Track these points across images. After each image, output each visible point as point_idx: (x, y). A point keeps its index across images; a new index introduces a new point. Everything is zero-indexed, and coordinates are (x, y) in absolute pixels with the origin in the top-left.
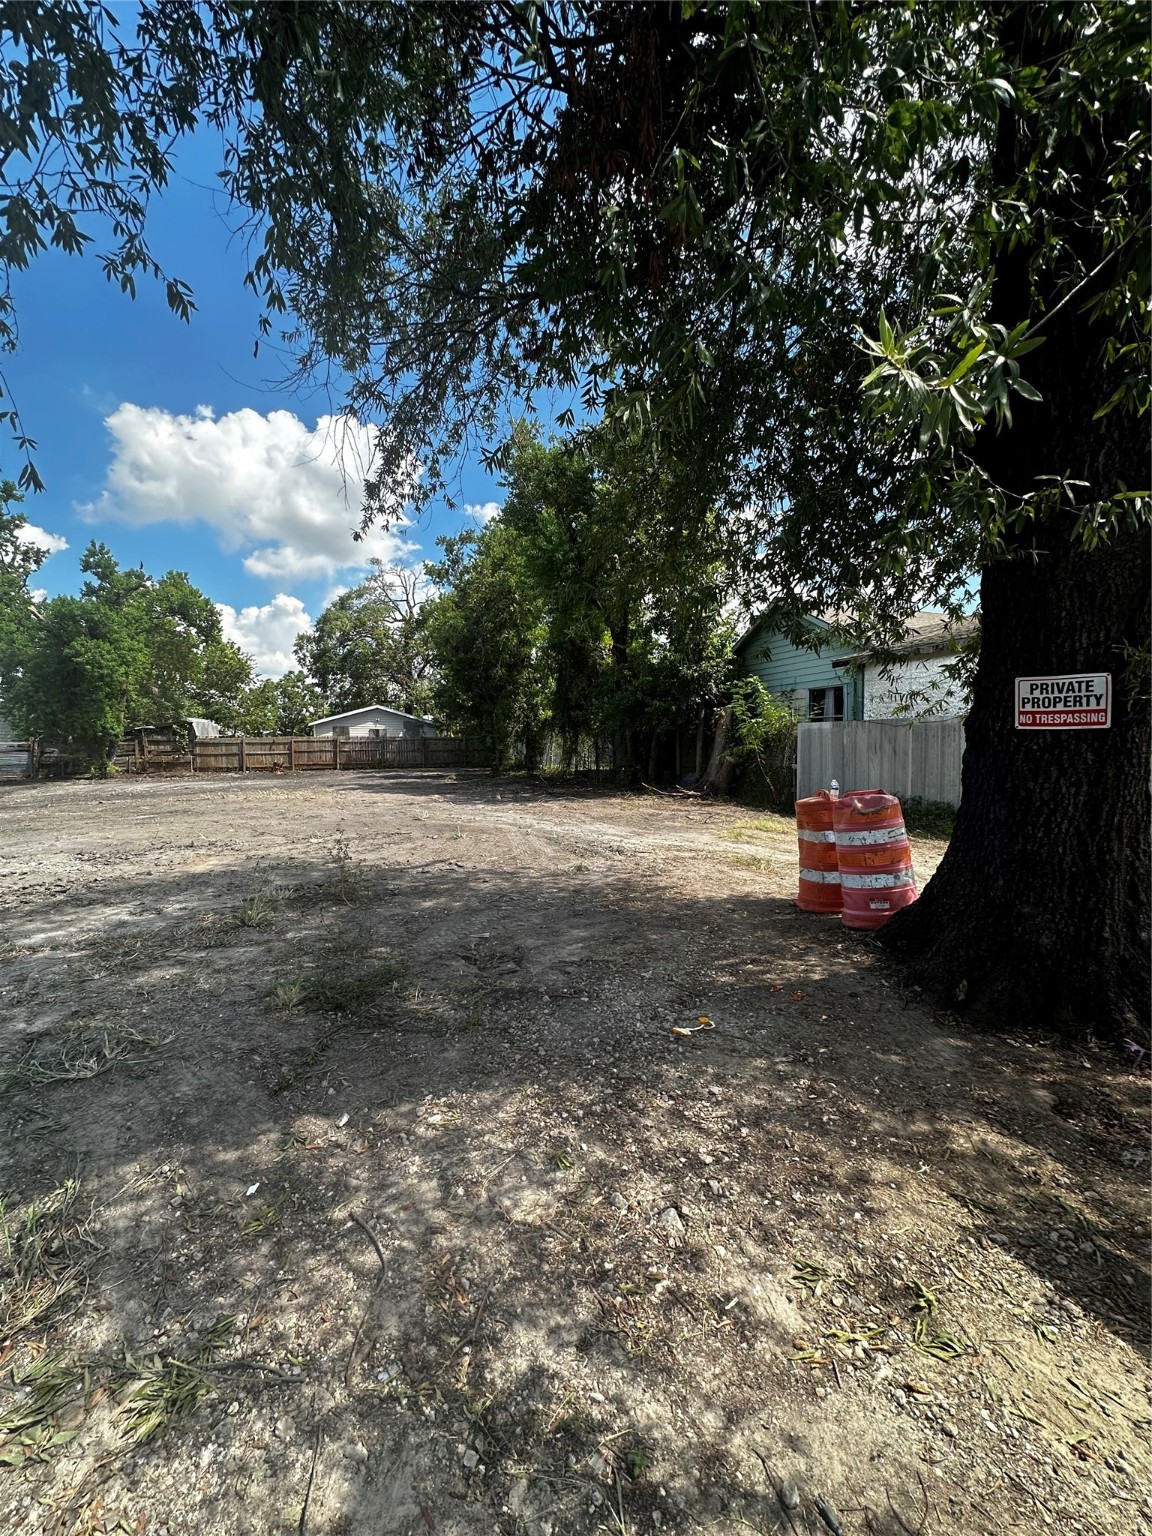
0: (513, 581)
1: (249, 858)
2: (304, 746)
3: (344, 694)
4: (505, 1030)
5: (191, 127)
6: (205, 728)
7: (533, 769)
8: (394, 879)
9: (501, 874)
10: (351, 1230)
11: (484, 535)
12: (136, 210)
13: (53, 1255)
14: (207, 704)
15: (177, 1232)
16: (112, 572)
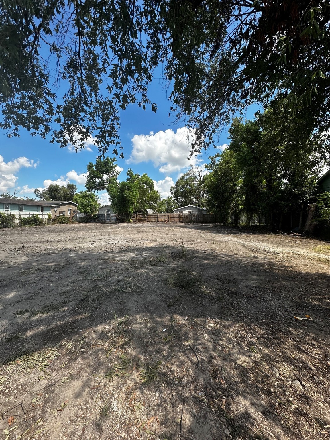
0: (231, 167)
1: (160, 244)
2: (172, 216)
3: (182, 202)
4: (232, 303)
5: (157, 65)
6: (150, 211)
7: (237, 224)
8: (196, 253)
9: (228, 256)
10: (189, 349)
11: (223, 154)
12: (145, 89)
13: (124, 331)
14: (150, 205)
15: (148, 335)
16: (132, 175)
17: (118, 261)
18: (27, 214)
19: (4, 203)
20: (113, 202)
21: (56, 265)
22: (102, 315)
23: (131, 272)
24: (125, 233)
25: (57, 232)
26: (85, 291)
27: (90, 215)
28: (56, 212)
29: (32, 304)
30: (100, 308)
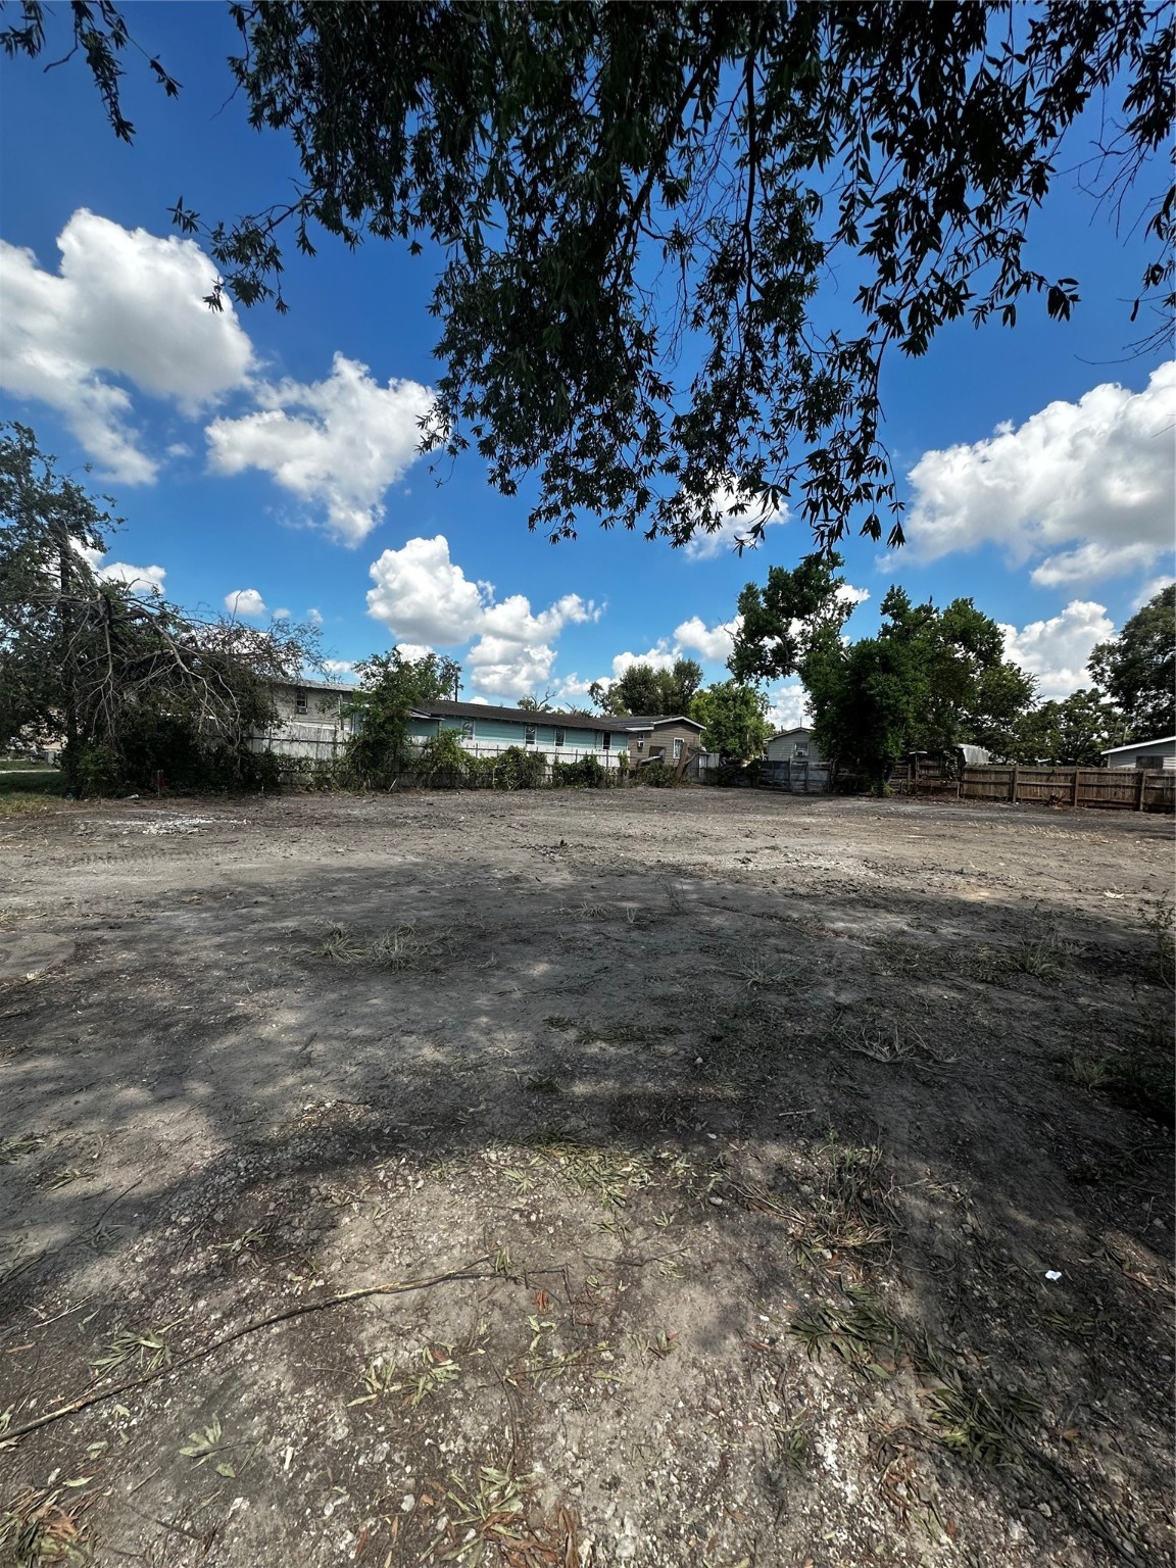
1: (1025, 898)
2: (1093, 780)
3: (1157, 716)
13: (865, 1203)
14: (978, 730)
15: (970, 1260)
16: (905, 611)
17: (837, 934)
18: (571, 753)
19: (525, 724)
20: (819, 719)
21: (640, 910)
22: (782, 1110)
23: (888, 988)
24: (864, 834)
25: (643, 811)
26: (724, 1010)
27: (740, 762)
28: (640, 749)
29: (585, 1009)
30: (773, 1085)
